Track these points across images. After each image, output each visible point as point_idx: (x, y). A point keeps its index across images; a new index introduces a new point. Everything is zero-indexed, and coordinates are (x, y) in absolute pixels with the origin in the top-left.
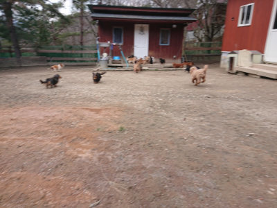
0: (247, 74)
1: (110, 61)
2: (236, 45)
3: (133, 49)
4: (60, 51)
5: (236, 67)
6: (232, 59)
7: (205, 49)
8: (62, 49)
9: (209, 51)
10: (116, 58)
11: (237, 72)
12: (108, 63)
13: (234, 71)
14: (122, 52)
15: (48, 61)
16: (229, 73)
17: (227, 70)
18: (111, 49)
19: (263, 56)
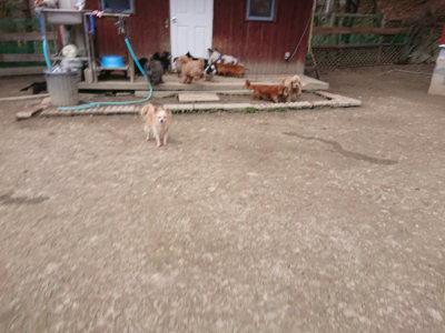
1: (88, 72)
3: (167, 31)
10: (112, 63)
12: (83, 79)
14: (126, 40)
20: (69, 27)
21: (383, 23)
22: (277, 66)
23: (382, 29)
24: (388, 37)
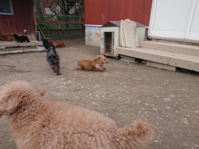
0: (139, 61)
2: (103, 16)
5: (116, 49)
6: (108, 37)
7: (64, 23)
9: (67, 26)
11: (120, 57)
13: (116, 54)
19: (147, 29)
21: (80, 19)
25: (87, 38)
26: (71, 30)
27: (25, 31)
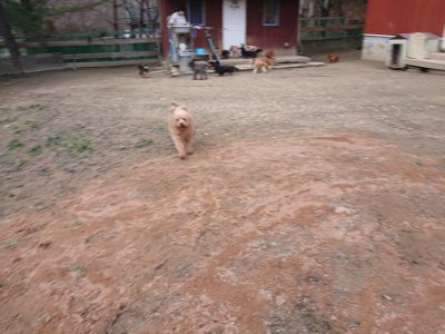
0: (424, 70)
2: (391, 25)
3: (221, 34)
4: (85, 43)
5: (403, 60)
6: (396, 49)
8: (89, 39)
10: (201, 51)
11: (407, 68)
13: (402, 64)
14: (210, 41)
15: (66, 61)
16: (390, 68)
17: (388, 63)
18: (193, 36)
19: (441, 41)
20: (181, 36)
21: (346, 22)
22: (282, 51)
23: (346, 27)
24: (350, 32)
25: (364, 51)
26: (330, 40)
27: (286, 44)
